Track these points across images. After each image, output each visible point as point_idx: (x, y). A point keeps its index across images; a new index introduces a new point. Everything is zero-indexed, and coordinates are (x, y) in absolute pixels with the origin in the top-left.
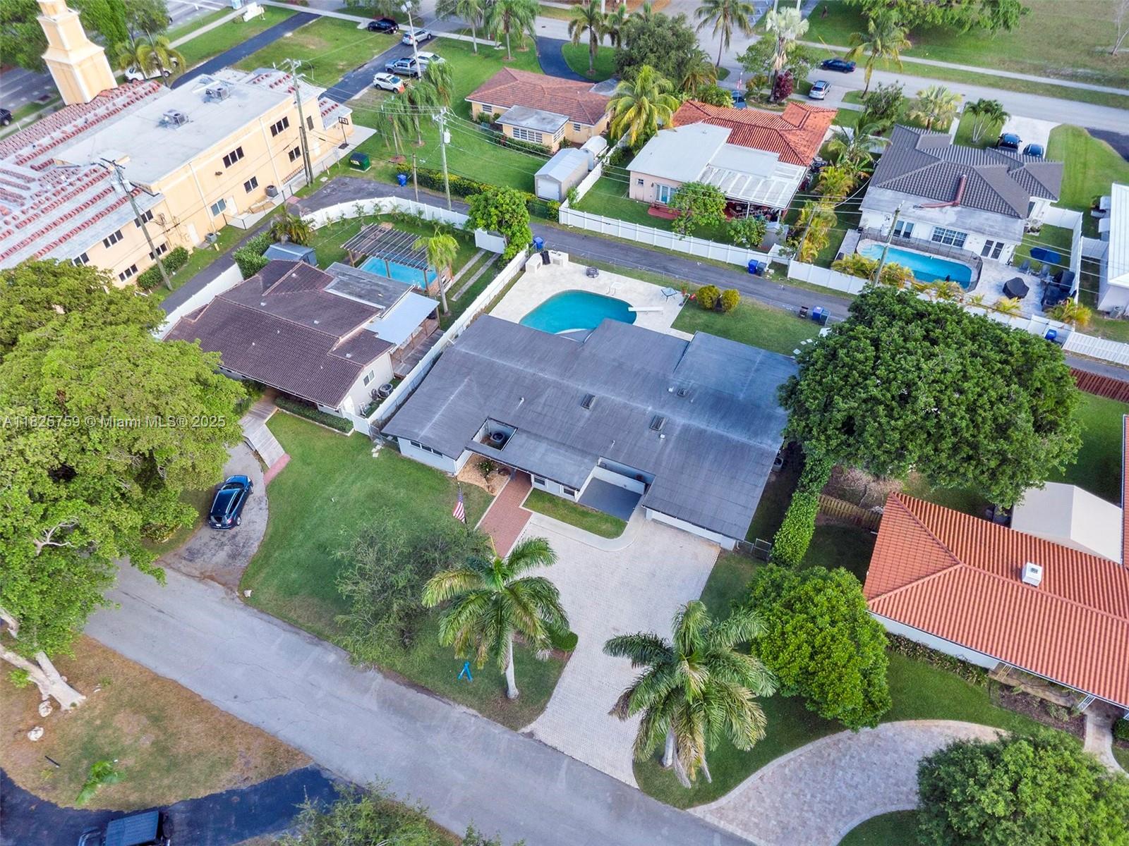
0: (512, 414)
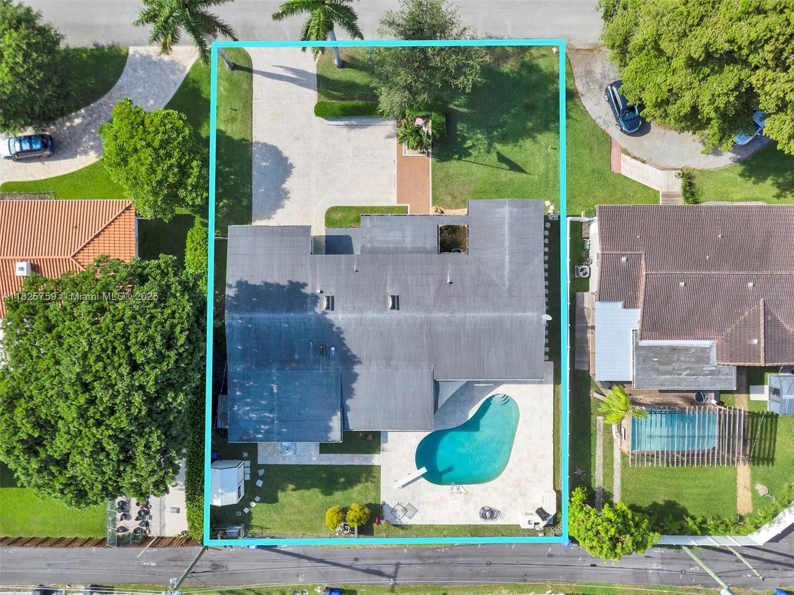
0: (450, 265)
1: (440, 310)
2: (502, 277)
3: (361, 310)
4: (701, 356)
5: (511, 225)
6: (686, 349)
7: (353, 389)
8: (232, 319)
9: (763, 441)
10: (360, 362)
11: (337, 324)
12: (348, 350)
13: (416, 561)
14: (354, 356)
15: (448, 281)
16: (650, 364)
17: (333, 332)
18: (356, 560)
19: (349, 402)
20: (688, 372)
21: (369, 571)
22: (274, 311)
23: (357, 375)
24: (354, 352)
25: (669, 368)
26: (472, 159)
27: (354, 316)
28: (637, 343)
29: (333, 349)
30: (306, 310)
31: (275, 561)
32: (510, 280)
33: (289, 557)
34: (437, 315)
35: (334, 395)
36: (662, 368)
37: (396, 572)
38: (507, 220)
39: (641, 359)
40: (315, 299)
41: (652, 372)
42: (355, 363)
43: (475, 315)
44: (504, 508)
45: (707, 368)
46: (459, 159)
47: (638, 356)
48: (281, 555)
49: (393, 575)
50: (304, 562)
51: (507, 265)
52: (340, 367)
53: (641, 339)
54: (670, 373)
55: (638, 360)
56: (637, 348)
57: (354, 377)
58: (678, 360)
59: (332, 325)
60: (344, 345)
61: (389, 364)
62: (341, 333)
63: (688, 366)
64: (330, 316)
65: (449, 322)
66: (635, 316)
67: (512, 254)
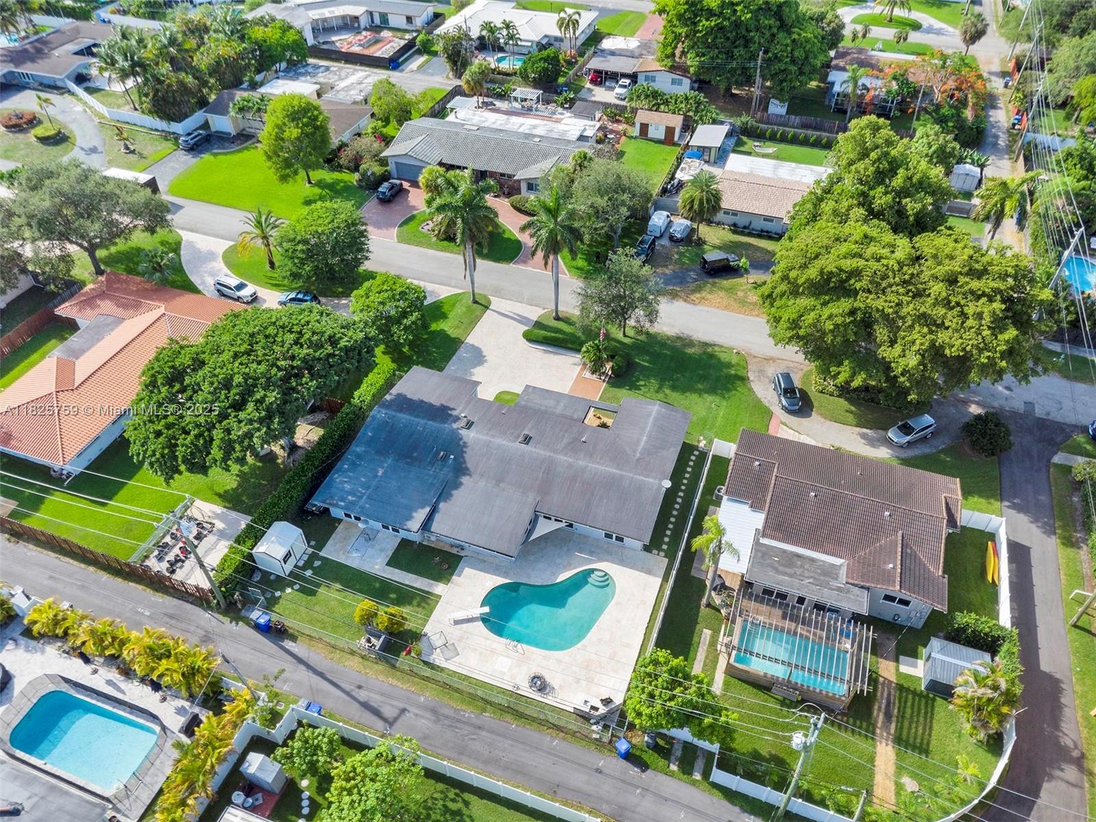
0: (589, 432)
1: (565, 455)
2: (634, 451)
3: (493, 436)
4: (830, 571)
5: (656, 419)
6: (813, 560)
7: (451, 495)
8: (379, 412)
9: (914, 725)
10: (470, 475)
11: (465, 439)
12: (465, 462)
13: (428, 715)
14: (467, 469)
15: (583, 439)
16: (768, 561)
17: (459, 445)
18: (360, 687)
19: (442, 505)
20: (811, 580)
21: (366, 706)
22: (417, 416)
23: (461, 484)
24: (469, 465)
25: (788, 570)
26: (641, 392)
27: (485, 438)
28: (758, 540)
29: (452, 457)
30: (445, 423)
31: (272, 656)
32: (642, 454)
33: (290, 658)
34: (561, 458)
35: (432, 493)
36: (781, 568)
37: (396, 719)
38: (654, 414)
39: (760, 554)
40: (457, 419)
41: (770, 569)
42: (465, 474)
43: (597, 466)
44: (561, 687)
45: (834, 584)
46: (630, 390)
47: (757, 551)
48: (283, 652)
49: (391, 720)
50: (302, 667)
51: (642, 443)
52: (451, 474)
53: (763, 536)
54: (791, 576)
55: (756, 554)
56: (756, 542)
57: (457, 485)
58: (802, 566)
59: (461, 439)
60: (463, 457)
61: (497, 485)
62: (466, 447)
63: (812, 574)
64: (463, 432)
65: (570, 466)
66: (759, 519)
67: (649, 437)
